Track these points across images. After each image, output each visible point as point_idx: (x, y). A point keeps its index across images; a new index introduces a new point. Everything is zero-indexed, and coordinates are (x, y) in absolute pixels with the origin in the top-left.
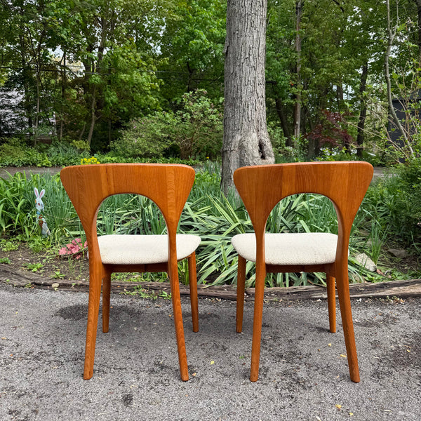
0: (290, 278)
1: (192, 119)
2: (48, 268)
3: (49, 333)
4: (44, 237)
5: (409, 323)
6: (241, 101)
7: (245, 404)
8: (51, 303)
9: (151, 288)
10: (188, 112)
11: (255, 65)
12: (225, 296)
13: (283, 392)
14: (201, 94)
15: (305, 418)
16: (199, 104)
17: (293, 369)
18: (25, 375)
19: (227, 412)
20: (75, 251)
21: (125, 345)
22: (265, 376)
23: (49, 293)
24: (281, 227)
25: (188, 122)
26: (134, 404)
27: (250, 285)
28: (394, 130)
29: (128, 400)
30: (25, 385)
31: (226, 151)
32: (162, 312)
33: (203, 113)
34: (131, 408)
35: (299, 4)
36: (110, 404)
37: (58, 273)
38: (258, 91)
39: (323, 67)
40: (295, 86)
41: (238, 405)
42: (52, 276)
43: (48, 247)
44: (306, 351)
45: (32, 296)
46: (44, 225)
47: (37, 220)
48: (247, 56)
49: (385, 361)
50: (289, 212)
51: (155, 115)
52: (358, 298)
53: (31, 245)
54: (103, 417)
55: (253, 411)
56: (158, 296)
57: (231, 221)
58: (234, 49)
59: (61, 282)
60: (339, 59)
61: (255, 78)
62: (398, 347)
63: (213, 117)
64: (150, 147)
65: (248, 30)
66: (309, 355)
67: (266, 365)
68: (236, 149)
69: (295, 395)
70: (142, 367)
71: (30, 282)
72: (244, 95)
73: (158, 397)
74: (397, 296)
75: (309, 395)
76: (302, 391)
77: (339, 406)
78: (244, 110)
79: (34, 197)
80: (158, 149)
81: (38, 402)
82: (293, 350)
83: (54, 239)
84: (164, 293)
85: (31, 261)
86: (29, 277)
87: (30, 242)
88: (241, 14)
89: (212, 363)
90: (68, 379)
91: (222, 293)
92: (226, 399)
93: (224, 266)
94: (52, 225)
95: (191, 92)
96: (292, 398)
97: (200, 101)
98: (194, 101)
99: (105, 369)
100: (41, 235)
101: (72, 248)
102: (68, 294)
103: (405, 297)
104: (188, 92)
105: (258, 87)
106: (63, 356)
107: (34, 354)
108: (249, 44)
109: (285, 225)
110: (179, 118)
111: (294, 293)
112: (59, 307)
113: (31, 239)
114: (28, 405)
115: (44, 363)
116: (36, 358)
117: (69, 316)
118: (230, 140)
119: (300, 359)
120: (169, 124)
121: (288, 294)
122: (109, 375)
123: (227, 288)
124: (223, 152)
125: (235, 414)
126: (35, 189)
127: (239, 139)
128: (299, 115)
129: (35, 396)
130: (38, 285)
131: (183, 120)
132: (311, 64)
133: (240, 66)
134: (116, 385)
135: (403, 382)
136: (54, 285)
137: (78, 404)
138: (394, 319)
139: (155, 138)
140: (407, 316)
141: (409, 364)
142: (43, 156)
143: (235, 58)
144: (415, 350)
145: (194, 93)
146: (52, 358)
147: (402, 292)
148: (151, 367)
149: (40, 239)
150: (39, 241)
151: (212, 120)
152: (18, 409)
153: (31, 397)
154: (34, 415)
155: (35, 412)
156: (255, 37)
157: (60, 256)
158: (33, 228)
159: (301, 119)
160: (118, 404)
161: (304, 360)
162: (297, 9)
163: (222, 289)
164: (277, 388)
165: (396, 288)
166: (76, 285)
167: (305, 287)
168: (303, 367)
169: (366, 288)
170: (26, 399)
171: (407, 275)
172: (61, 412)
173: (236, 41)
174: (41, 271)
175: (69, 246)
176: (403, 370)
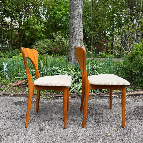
0: (93, 91)
1: (57, 41)
2: (9, 90)
3: (11, 110)
4: (7, 80)
5: (134, 103)
6: (75, 33)
7: (82, 129)
8: (11, 100)
9: (46, 95)
10: (55, 39)
11: (79, 21)
12: (72, 97)
13: (95, 125)
14: (59, 33)
15: (103, 133)
16: (59, 36)
17: (97, 118)
18: (4, 123)
19: (77, 132)
20: (18, 84)
21: (39, 113)
22: (88, 120)
23: (10, 97)
24: (90, 74)
25: (55, 43)
26: (44, 131)
27: (80, 93)
28: (124, 44)
29: (42, 130)
30: (4, 127)
31: (70, 50)
32: (51, 102)
33: (60, 40)
34: (43, 132)
35: (92, 3)
36: (35, 131)
37: (13, 91)
38: (81, 30)
39: (100, 25)
40: (91, 31)
41: (80, 130)
42: (11, 92)
43: (8, 83)
44: (101, 112)
45: (4, 98)
46: (7, 76)
47: (4, 74)
48: (77, 18)
49: (128, 114)
50: (92, 69)
51: (44, 40)
52: (117, 96)
53: (2, 83)
54: (33, 136)
55: (85, 131)
56: (49, 97)
57: (73, 72)
58: (72, 15)
59: (14, 94)
60: (105, 22)
61: (79, 25)
62: (132, 110)
63: (63, 41)
64: (42, 51)
65: (77, 9)
66: (102, 114)
67: (88, 117)
68: (73, 49)
69: (99, 126)
70: (46, 119)
71: (3, 94)
72: (76, 31)
73: (52, 129)
74: (129, 95)
75: (104, 126)
76: (101, 125)
77: (115, 129)
78: (76, 36)
79: (3, 66)
80: (45, 51)
81: (9, 132)
82: (97, 112)
83: (10, 80)
84: (51, 96)
85: (3, 88)
86: (2, 93)
87: (2, 81)
88: (74, 4)
89: (70, 117)
90: (19, 124)
91: (71, 96)
92: (76, 128)
93: (71, 87)
94: (9, 75)
95: (56, 33)
96: (98, 127)
97: (59, 35)
98: (57, 36)
99: (33, 120)
100: (6, 79)
101: (17, 83)
102: (17, 98)
103: (132, 95)
104: (55, 32)
105: (80, 29)
106: (17, 117)
107: (6, 117)
108: (77, 14)
109: (91, 73)
110: (52, 41)
111: (95, 95)
112: (14, 102)
113: (2, 80)
114: (6, 133)
115: (10, 119)
116: (7, 118)
117: (18, 104)
118: (71, 46)
119: (100, 115)
120: (49, 43)
121: (93, 95)
122: (34, 122)
123: (72, 94)
124: (69, 51)
125: (79, 133)
126: (4, 63)
127: (74, 46)
128: (92, 41)
129: (8, 130)
130: (6, 95)
131: (53, 42)
132: (96, 24)
133: (74, 21)
134: (37, 125)
135: (134, 120)
136: (11, 95)
137: (24, 132)
138: (129, 102)
139: (44, 48)
140: (133, 101)
141: (136, 115)
142: (4, 54)
143: (73, 18)
144: (137, 111)
145: (57, 33)
146: (13, 118)
147: (131, 94)
148: (49, 119)
149: (5, 80)
150: (5, 81)
151: (63, 42)
152: (2, 134)
153: (6, 130)
154: (8, 136)
155: (9, 135)
156: (79, 12)
157: (13, 86)
158: (3, 77)
159: (93, 42)
160: (38, 131)
161: (101, 115)
162: (91, 5)
163: (71, 95)
164: (93, 124)
165: (129, 93)
166: (20, 95)
167: (99, 93)
168: (101, 117)
169: (119, 93)
170: (5, 131)
171: (132, 89)
172: (18, 135)
173: (73, 13)
174: (7, 91)
175: (16, 82)
176: (134, 117)
